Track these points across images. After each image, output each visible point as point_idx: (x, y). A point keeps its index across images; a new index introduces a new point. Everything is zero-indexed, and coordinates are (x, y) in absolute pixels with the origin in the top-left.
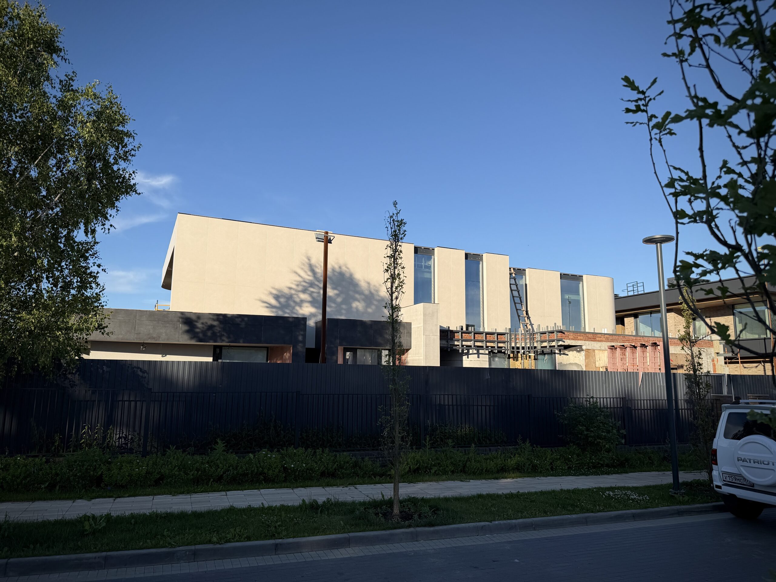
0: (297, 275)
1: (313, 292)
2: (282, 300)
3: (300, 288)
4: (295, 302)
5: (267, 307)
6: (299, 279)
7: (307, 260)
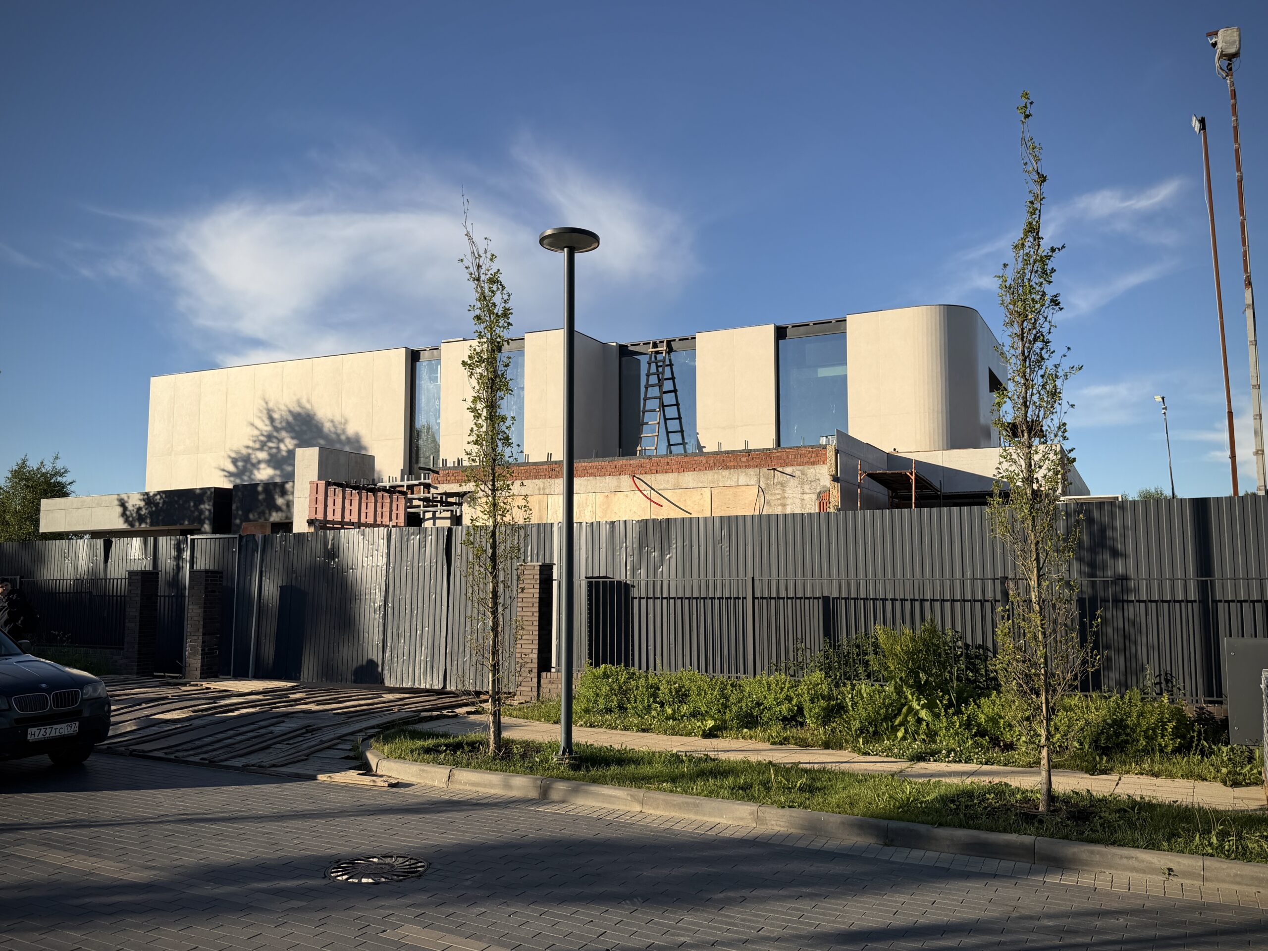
0: (253, 428)
1: (271, 447)
2: (240, 464)
3: (257, 444)
4: (252, 464)
7: (265, 406)
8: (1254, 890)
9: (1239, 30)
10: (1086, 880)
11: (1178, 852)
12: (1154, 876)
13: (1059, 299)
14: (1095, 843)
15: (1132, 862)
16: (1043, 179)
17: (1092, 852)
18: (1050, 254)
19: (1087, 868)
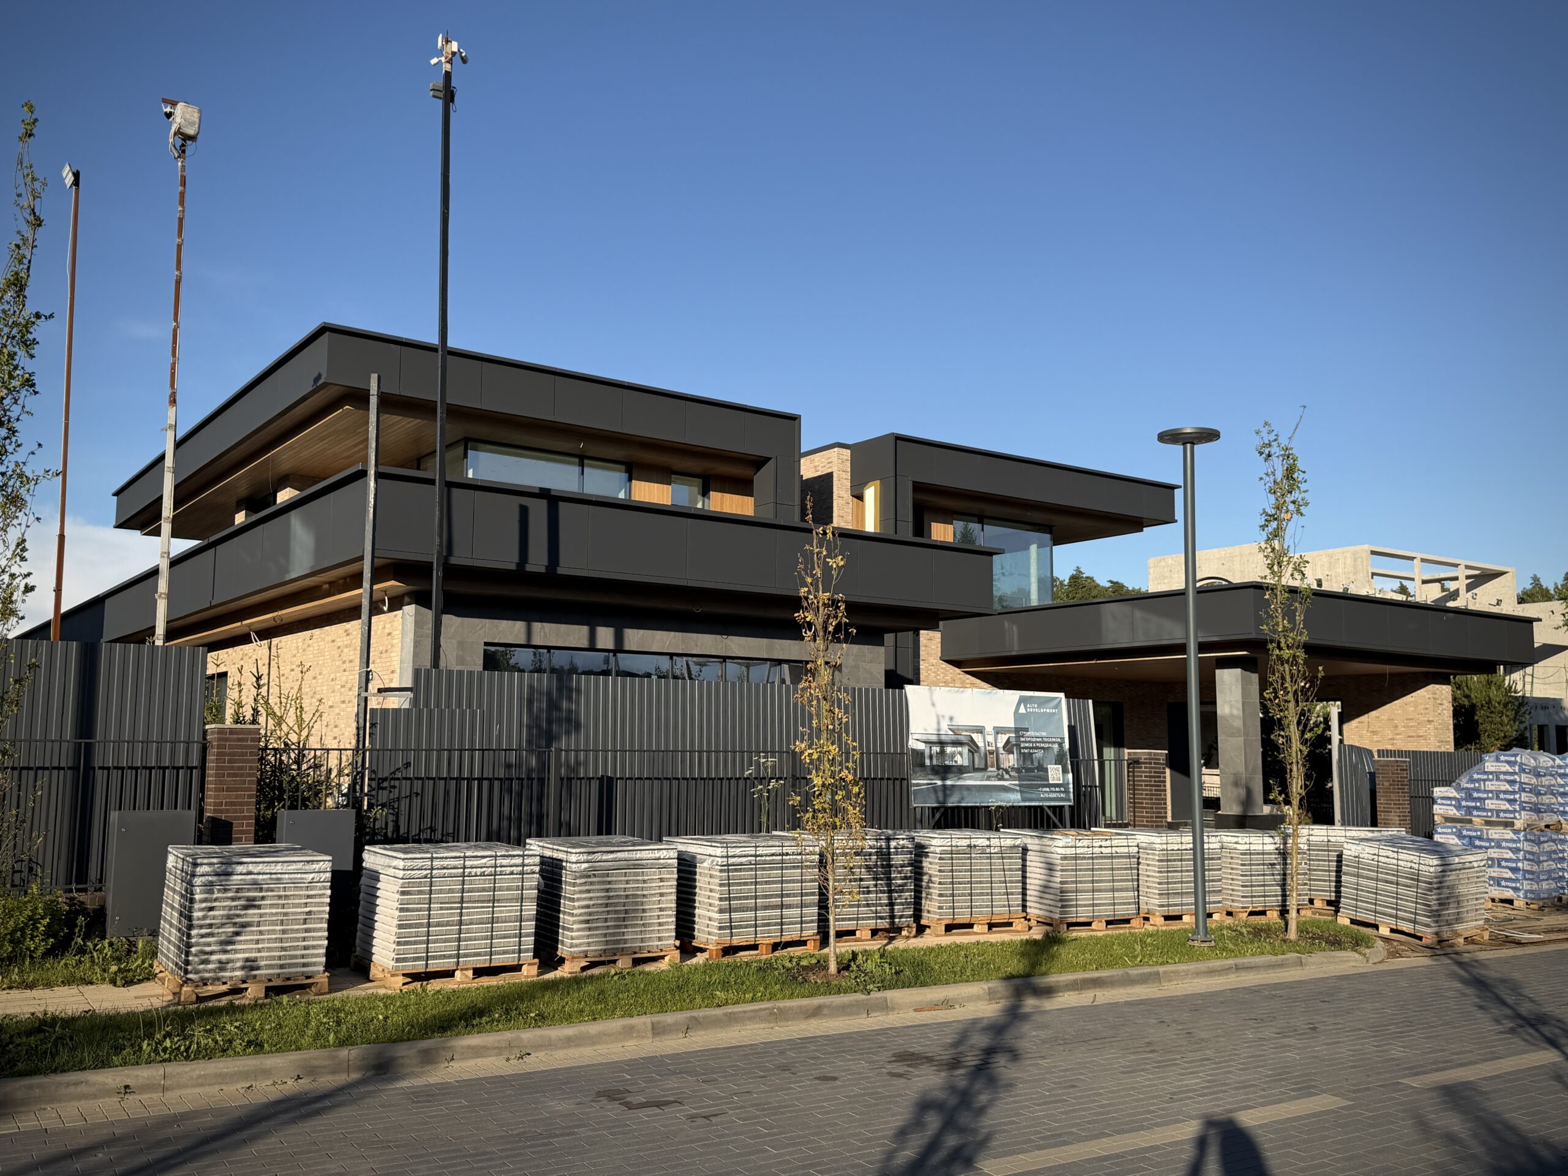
8: (217, 1088)
9: (200, 112)
10: (27, 1122)
11: (132, 1065)
12: (107, 1099)
13: (36, 379)
14: (31, 1075)
15: (83, 1089)
16: (38, 223)
17: (31, 1087)
18: (33, 320)
19: (22, 1109)
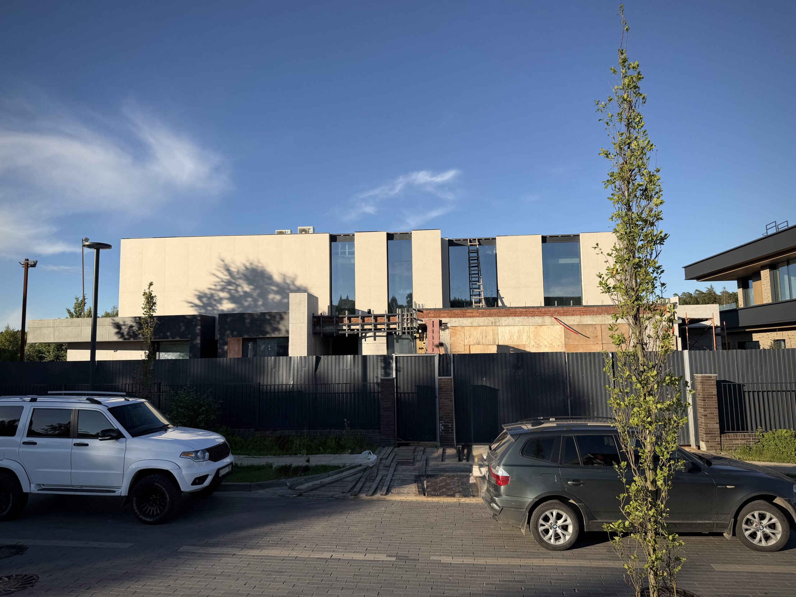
0: (215, 277)
1: (230, 289)
2: (205, 300)
3: (219, 287)
4: (215, 300)
5: (192, 307)
6: (218, 280)
7: (222, 263)
